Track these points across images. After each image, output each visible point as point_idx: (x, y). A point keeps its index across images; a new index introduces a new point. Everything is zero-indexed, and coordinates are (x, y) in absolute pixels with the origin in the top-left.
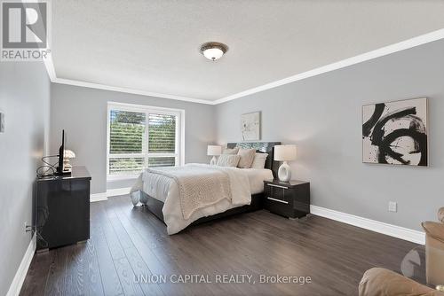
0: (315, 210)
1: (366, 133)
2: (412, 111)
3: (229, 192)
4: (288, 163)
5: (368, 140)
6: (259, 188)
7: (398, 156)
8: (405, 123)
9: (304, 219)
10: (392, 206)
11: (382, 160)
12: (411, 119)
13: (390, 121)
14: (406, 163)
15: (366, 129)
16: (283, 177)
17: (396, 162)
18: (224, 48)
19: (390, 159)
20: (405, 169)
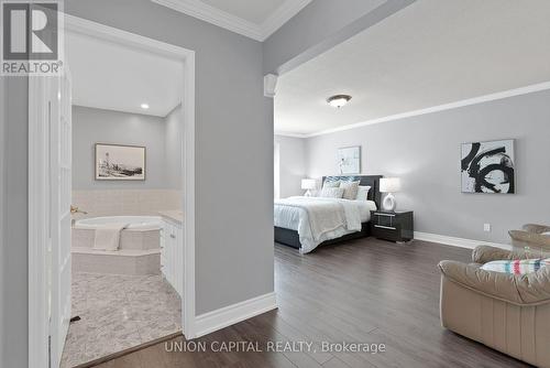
0: (418, 236)
1: (464, 167)
2: (502, 150)
3: (344, 220)
4: (392, 193)
5: (466, 173)
6: (366, 217)
7: (491, 186)
8: (497, 160)
9: (409, 243)
10: (487, 227)
11: (478, 190)
12: (502, 157)
13: (484, 158)
14: (498, 192)
15: (464, 164)
16: (387, 206)
17: (490, 191)
18: (348, 98)
19: (484, 189)
20: (497, 196)
